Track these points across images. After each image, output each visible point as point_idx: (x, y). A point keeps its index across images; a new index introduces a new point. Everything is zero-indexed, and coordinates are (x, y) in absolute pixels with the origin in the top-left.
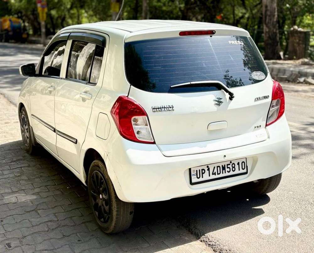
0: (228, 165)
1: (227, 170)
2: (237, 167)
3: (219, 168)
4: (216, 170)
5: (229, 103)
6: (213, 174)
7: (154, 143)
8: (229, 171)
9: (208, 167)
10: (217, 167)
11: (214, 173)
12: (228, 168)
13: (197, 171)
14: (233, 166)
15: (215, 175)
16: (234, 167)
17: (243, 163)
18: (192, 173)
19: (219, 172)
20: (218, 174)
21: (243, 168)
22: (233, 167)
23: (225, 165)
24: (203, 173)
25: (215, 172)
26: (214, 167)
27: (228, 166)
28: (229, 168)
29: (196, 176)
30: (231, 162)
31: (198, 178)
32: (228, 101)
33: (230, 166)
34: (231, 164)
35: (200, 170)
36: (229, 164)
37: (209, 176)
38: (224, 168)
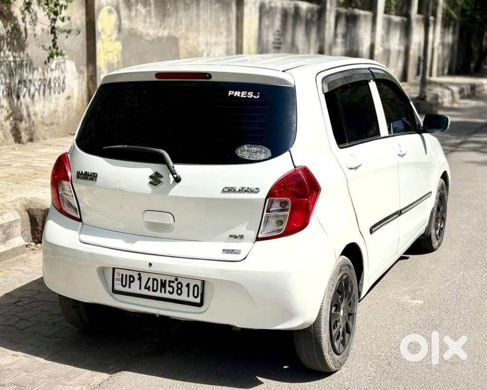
0: (170, 282)
1: (168, 289)
2: (185, 289)
3: (155, 282)
4: (150, 284)
5: (173, 186)
6: (146, 288)
7: (80, 220)
8: (171, 291)
9: (139, 274)
10: (154, 279)
11: (147, 286)
12: (170, 286)
13: (122, 275)
14: (180, 286)
15: (149, 290)
16: (181, 289)
17: (196, 288)
18: (116, 276)
19: (155, 289)
20: (153, 291)
21: (196, 295)
22: (178, 289)
23: (165, 281)
24: (130, 282)
25: (149, 286)
26: (149, 279)
27: (171, 284)
28: (172, 287)
29: (121, 283)
30: (176, 279)
31: (124, 286)
32: (171, 183)
33: (174, 285)
34: (176, 283)
35: (126, 275)
36: (173, 282)
37: (140, 289)
38: (163, 285)
